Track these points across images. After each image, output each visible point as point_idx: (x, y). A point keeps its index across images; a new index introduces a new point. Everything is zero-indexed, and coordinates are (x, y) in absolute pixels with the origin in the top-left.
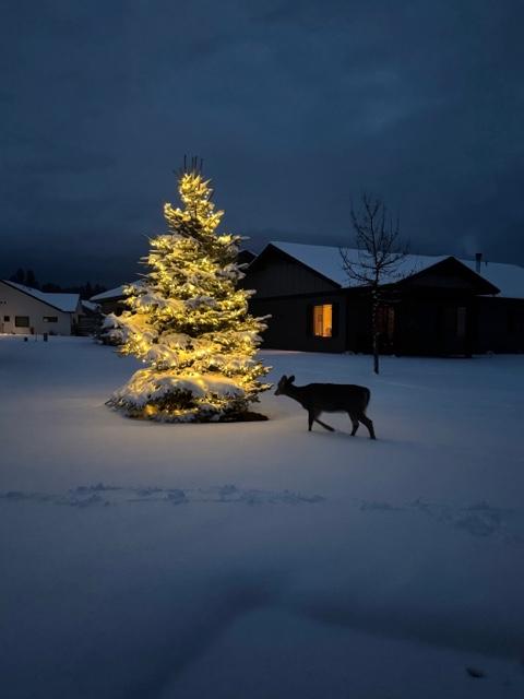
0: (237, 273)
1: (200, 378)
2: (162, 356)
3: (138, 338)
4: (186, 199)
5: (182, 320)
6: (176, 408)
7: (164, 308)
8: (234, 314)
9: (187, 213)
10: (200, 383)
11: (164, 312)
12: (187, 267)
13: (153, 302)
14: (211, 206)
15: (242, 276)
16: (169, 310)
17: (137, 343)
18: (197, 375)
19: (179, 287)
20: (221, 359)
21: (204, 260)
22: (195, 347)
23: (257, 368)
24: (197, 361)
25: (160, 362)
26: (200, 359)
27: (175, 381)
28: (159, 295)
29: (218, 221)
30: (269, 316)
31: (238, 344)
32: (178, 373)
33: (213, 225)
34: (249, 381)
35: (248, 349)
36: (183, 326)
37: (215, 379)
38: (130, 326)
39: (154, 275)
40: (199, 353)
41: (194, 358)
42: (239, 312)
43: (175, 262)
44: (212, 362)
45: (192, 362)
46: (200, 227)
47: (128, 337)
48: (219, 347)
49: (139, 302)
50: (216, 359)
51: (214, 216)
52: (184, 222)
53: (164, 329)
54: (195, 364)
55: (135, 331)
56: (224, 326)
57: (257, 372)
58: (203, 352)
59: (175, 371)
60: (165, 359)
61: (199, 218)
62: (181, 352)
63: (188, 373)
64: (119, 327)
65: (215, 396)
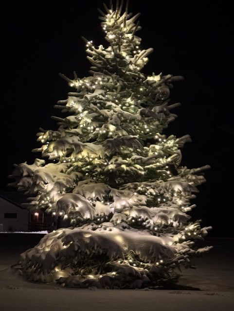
0: (167, 115)
1: (119, 235)
2: (74, 206)
3: (49, 187)
4: (111, 36)
5: (101, 166)
6: (90, 273)
7: (80, 152)
8: (163, 161)
9: (110, 49)
10: (119, 239)
11: (80, 156)
12: (109, 108)
13: (67, 147)
14: (138, 41)
15: (172, 118)
16: (84, 153)
17: (48, 194)
18: (115, 230)
19: (97, 129)
20: (145, 212)
21: (129, 100)
22: (115, 198)
23: (191, 227)
24: (116, 214)
25: (71, 213)
26: (119, 211)
27: (88, 236)
28: (76, 139)
29: (146, 59)
30: (207, 167)
31: (168, 195)
32: (94, 229)
33: (140, 62)
34: (181, 241)
35: (180, 202)
36: (101, 173)
37: (137, 235)
38: (41, 174)
39: (72, 118)
40: (118, 204)
41: (112, 210)
42: (169, 159)
43: (95, 104)
44: (134, 214)
45: (111, 215)
46: (125, 64)
47: (38, 185)
48: (144, 199)
49: (52, 146)
50: (140, 211)
51: (141, 52)
52: (108, 59)
53: (81, 179)
54: (114, 218)
55: (47, 180)
56: (152, 175)
57: (192, 232)
58: (124, 203)
59: (90, 227)
60: (77, 209)
61: (124, 54)
62: (98, 203)
63: (105, 229)
64: (29, 176)
65: (136, 257)
